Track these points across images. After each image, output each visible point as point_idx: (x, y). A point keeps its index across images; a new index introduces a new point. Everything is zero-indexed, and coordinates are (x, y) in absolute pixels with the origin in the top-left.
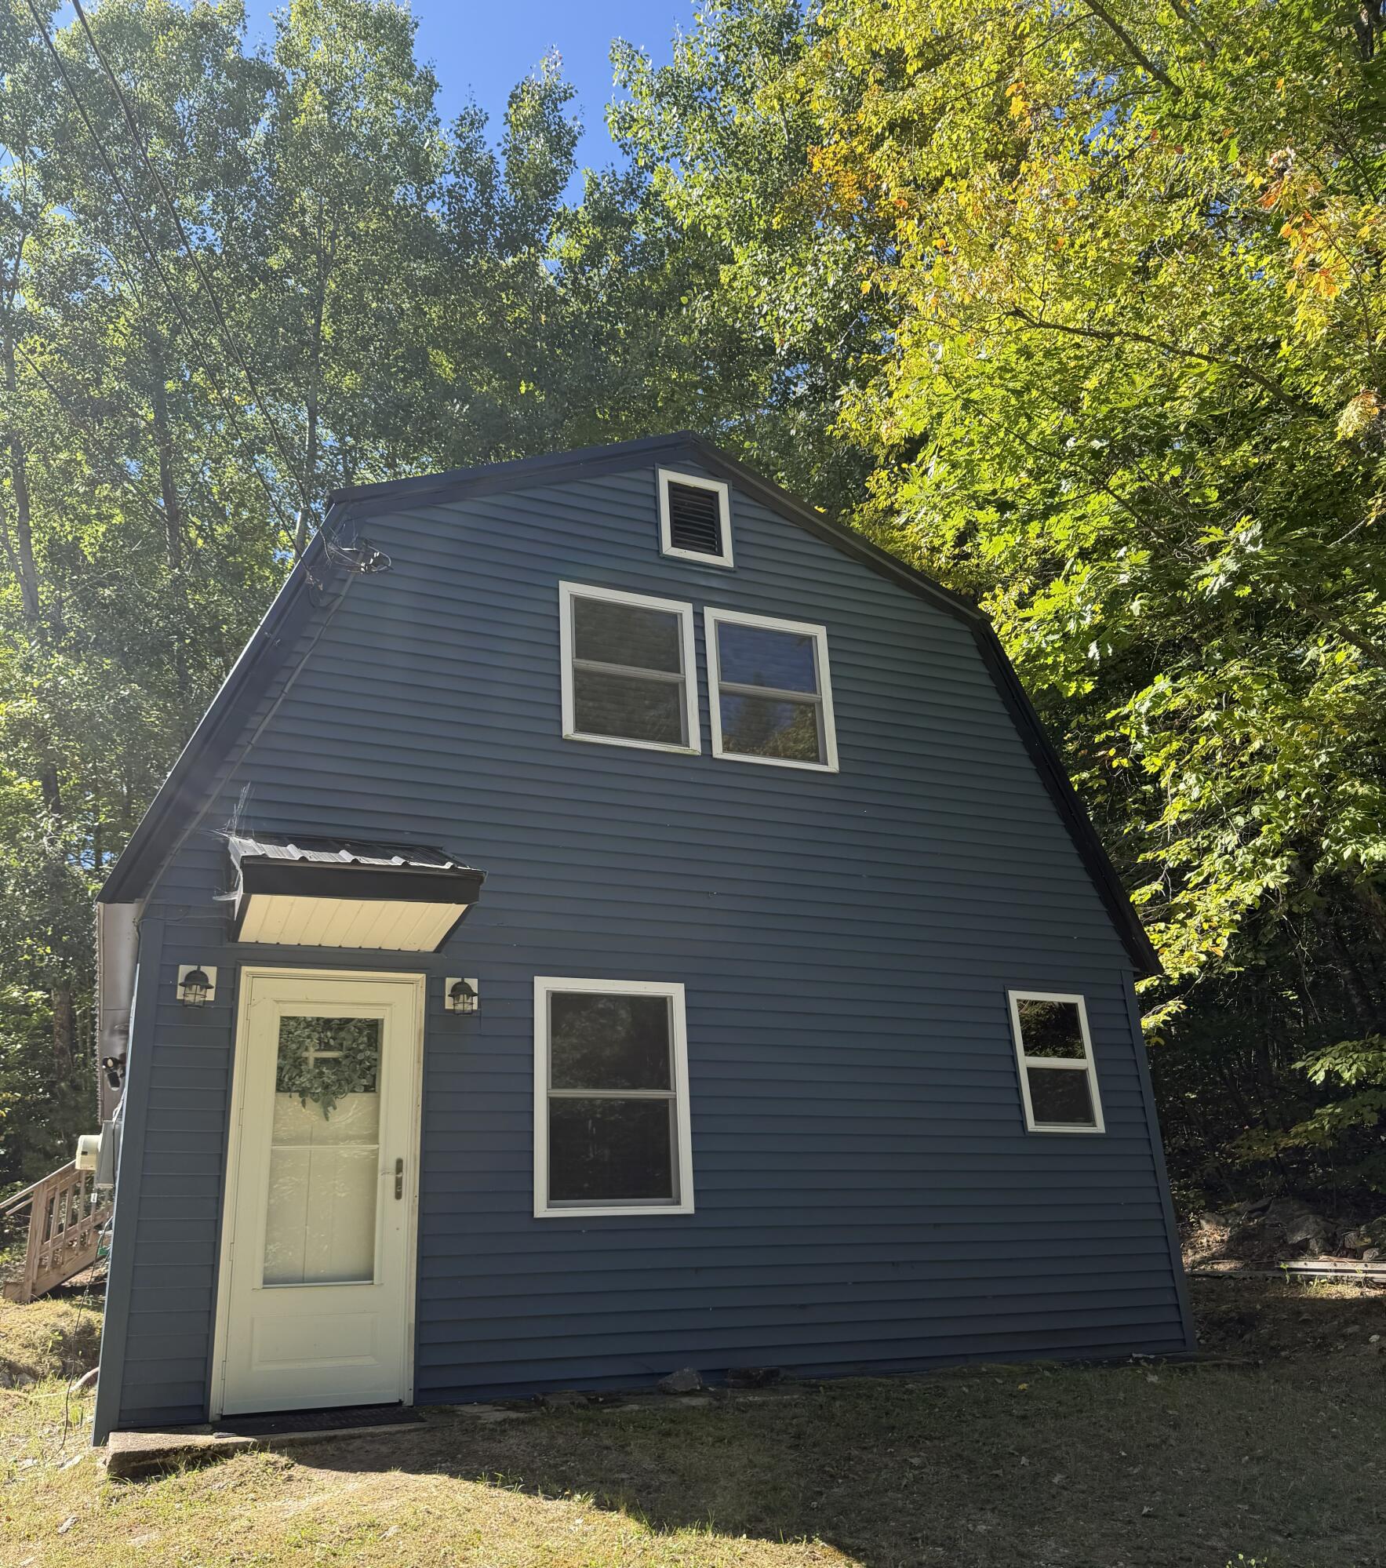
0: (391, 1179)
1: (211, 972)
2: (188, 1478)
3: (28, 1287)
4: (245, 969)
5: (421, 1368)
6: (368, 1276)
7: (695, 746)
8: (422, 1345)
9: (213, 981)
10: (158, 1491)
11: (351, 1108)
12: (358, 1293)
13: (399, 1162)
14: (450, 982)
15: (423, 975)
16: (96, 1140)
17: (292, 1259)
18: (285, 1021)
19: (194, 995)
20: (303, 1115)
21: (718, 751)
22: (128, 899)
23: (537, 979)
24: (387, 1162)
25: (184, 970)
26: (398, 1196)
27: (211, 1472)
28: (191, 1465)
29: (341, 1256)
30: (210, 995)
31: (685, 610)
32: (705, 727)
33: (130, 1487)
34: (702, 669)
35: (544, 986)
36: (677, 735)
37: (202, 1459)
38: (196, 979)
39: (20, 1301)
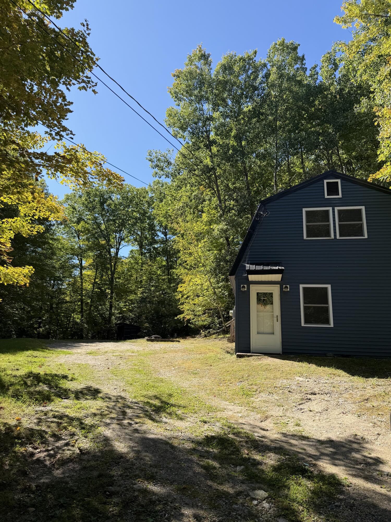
0: (276, 319)
1: (246, 286)
2: (246, 358)
3: (231, 340)
4: (251, 285)
5: (283, 349)
6: (273, 333)
7: (333, 237)
8: (283, 345)
9: (246, 287)
10: (242, 359)
11: (268, 307)
12: (272, 336)
13: (277, 316)
14: (284, 286)
15: (279, 285)
16: (232, 311)
17: (262, 330)
18: (258, 293)
19: (243, 290)
20: (261, 307)
21: (338, 237)
22: (233, 275)
23: (300, 285)
24: (275, 316)
25: (242, 286)
26: (277, 321)
27: (249, 358)
28: (247, 357)
29: (269, 330)
30: (246, 289)
31: (330, 209)
32: (335, 233)
33: (239, 359)
34: (334, 221)
35: (301, 286)
36: (329, 235)
37: (249, 356)
38: (244, 287)
39: (230, 342)
